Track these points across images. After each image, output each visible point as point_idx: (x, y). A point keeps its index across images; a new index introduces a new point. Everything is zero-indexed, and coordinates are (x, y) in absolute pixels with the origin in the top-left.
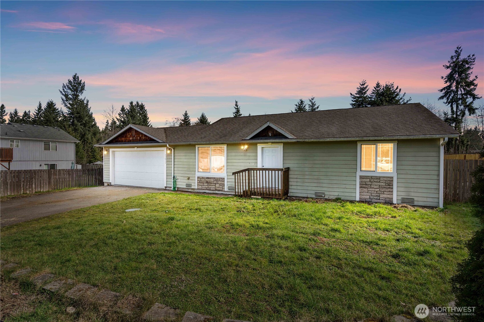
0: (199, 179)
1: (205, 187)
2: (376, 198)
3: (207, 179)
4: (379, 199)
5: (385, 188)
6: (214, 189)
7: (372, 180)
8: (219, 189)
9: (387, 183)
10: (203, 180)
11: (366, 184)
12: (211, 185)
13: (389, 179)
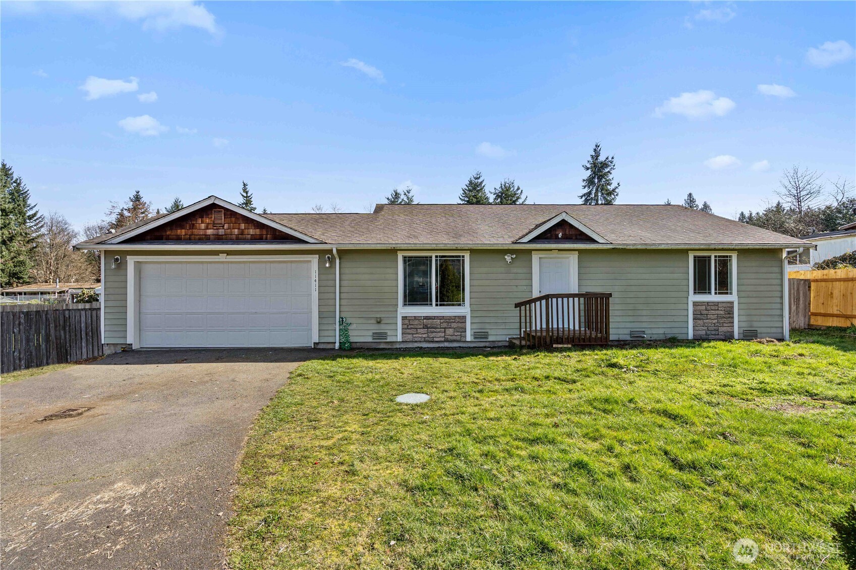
0: (407, 322)
1: (420, 336)
2: (713, 332)
3: (425, 321)
4: (718, 335)
5: (724, 318)
6: (443, 339)
7: (709, 308)
8: (454, 338)
9: (727, 311)
10: (416, 322)
11: (701, 314)
12: (435, 332)
13: (729, 305)
